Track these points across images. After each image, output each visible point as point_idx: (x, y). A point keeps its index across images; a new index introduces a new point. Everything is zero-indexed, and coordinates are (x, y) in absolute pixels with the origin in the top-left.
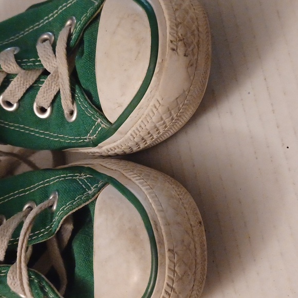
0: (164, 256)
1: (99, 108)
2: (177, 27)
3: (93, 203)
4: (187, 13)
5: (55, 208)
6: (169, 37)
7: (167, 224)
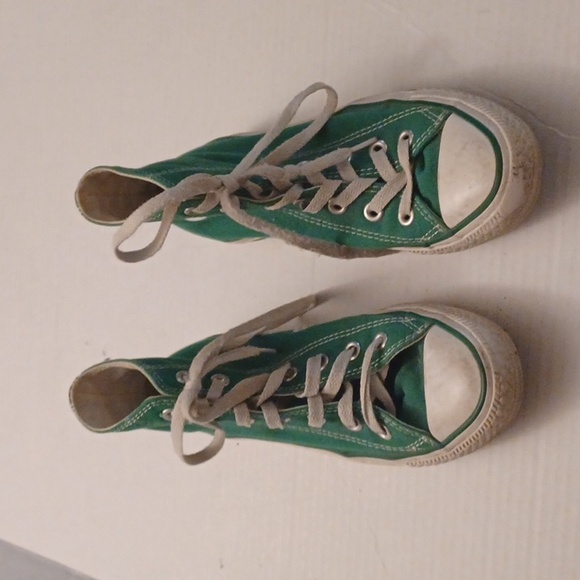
0: (491, 378)
1: (438, 215)
2: (518, 155)
3: (422, 341)
4: (525, 142)
5: (383, 346)
6: (511, 164)
7: (492, 354)
